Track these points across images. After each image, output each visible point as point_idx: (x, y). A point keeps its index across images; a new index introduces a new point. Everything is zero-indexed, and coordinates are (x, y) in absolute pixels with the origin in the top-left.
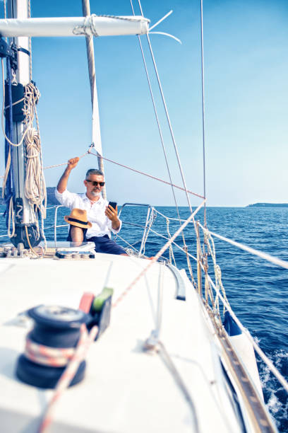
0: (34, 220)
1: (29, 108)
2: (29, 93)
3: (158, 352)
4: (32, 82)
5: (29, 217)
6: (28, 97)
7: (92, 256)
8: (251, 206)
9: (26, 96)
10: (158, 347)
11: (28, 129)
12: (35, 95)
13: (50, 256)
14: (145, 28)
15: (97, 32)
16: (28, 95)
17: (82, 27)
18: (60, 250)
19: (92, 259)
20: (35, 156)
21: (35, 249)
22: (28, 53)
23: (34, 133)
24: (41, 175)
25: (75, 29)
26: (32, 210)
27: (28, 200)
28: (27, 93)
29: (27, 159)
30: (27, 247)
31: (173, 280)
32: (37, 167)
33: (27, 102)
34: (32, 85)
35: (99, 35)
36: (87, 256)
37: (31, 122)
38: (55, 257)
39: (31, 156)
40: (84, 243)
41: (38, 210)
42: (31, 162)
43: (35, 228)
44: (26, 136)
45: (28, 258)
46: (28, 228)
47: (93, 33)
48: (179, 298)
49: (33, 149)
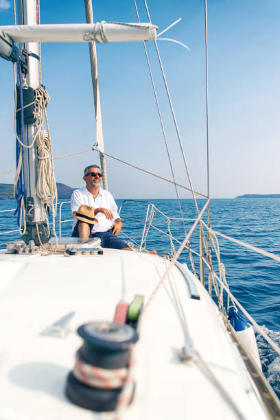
0: (45, 218)
1: (39, 111)
2: (39, 96)
3: (195, 362)
4: (42, 86)
5: (39, 215)
6: (38, 101)
7: (100, 253)
8: (239, 197)
9: (36, 99)
10: (195, 358)
11: (38, 131)
12: (45, 98)
13: (60, 252)
14: (153, 34)
15: (107, 38)
16: (39, 99)
17: (92, 33)
18: (70, 246)
19: (101, 255)
20: (46, 157)
21: (45, 246)
22: (37, 57)
23: (45, 135)
24: (52, 175)
25: (85, 35)
26: (43, 209)
27: (40, 200)
28: (37, 97)
29: (38, 160)
30: (38, 244)
31: (181, 277)
32: (48, 168)
33: (37, 105)
34: (42, 89)
35: (109, 41)
36: (96, 252)
37: (41, 125)
38: (66, 254)
39: (43, 158)
40: (91, 239)
41: (48, 208)
42: (43, 163)
43: (46, 225)
44: (38, 138)
45: (39, 255)
46: (39, 225)
47: (102, 39)
48: (193, 297)
49: (44, 151)
